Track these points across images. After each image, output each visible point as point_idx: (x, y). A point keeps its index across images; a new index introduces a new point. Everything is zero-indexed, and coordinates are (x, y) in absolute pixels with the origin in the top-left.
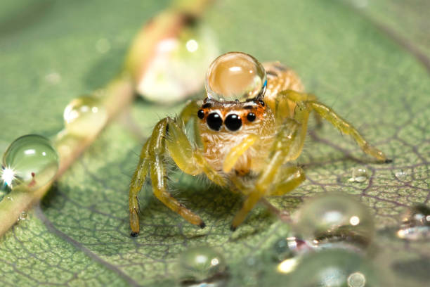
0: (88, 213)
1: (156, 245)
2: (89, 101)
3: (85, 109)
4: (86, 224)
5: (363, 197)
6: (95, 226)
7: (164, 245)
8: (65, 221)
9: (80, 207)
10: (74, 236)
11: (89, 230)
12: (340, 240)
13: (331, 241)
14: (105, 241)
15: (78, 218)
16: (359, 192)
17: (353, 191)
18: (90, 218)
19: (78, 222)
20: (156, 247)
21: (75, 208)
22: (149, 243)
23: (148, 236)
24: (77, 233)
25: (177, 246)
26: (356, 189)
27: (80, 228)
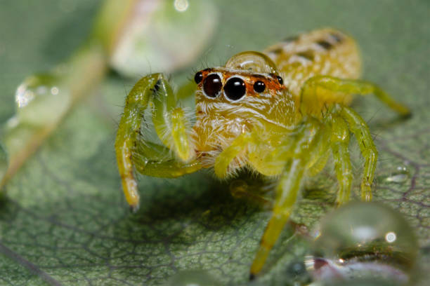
0: (46, 226)
1: (135, 267)
2: (46, 79)
3: (42, 90)
4: (44, 240)
5: (403, 203)
6: (56, 243)
7: (145, 267)
8: (17, 236)
9: (36, 218)
10: (29, 256)
11: (48, 248)
12: (372, 260)
13: (361, 261)
14: (69, 262)
15: (34, 232)
16: (397, 196)
17: (390, 195)
18: (50, 233)
19: (34, 237)
20: (135, 270)
21: (30, 219)
22: (125, 264)
23: (125, 256)
24: (32, 253)
25: (162, 268)
26: (395, 192)
27: (37, 245)
